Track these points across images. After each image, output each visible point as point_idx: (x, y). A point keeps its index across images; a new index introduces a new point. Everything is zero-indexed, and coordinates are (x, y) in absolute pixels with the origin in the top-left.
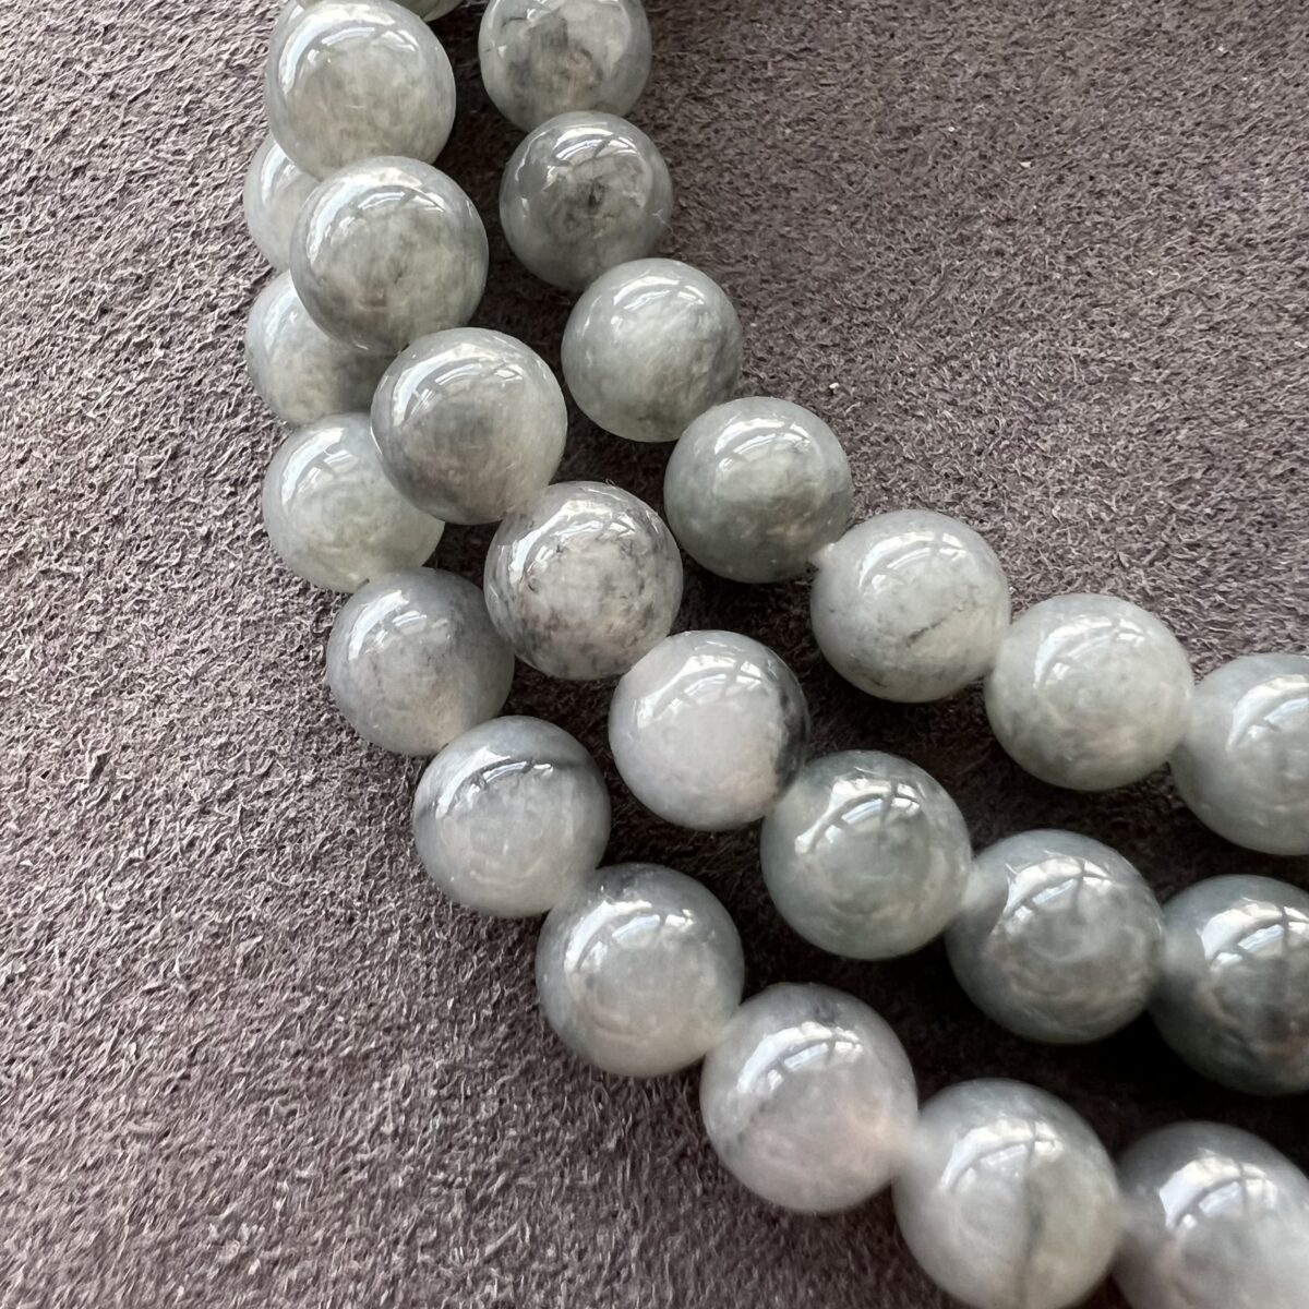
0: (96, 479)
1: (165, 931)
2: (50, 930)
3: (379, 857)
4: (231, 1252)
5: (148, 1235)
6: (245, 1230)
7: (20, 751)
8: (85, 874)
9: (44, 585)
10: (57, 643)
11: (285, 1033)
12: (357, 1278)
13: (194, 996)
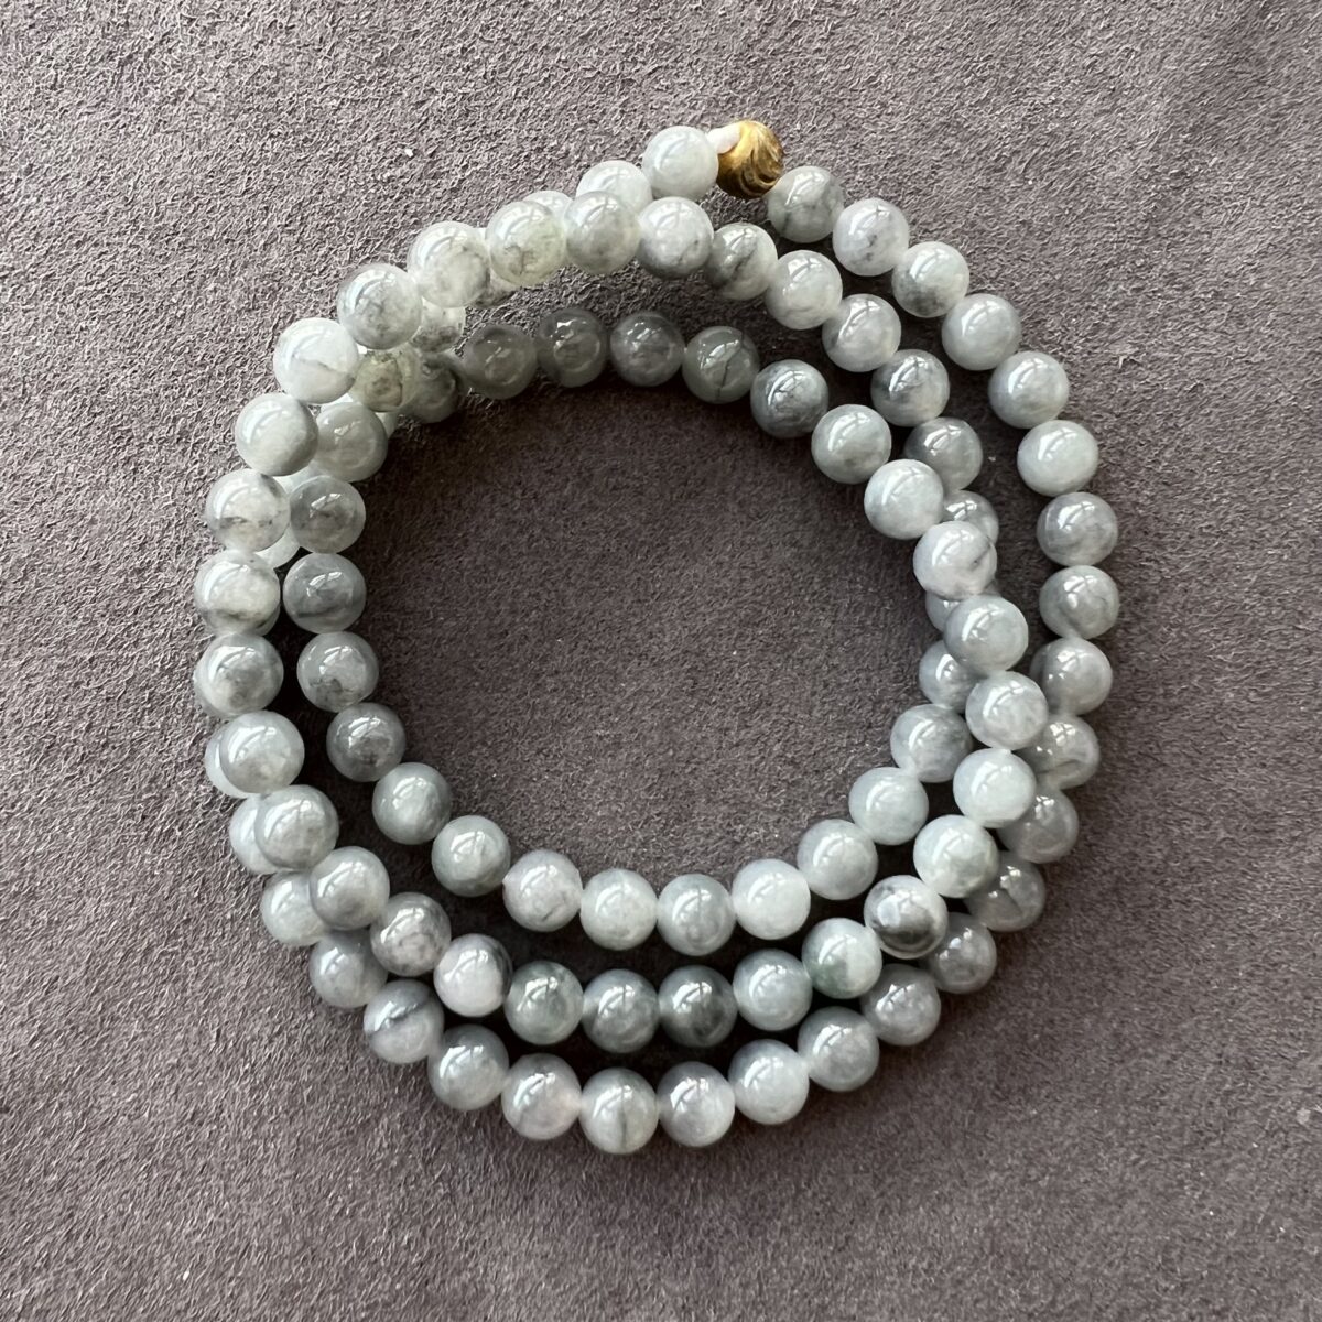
0: (170, 903)
1: (270, 1096)
2: (221, 1109)
3: (351, 1040)
4: (337, 1209)
5: (303, 1212)
6: (340, 1199)
7: (179, 1037)
8: (228, 1081)
9: (163, 959)
10: (180, 984)
11: (333, 1121)
12: (389, 1202)
13: (291, 1119)
